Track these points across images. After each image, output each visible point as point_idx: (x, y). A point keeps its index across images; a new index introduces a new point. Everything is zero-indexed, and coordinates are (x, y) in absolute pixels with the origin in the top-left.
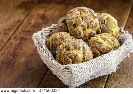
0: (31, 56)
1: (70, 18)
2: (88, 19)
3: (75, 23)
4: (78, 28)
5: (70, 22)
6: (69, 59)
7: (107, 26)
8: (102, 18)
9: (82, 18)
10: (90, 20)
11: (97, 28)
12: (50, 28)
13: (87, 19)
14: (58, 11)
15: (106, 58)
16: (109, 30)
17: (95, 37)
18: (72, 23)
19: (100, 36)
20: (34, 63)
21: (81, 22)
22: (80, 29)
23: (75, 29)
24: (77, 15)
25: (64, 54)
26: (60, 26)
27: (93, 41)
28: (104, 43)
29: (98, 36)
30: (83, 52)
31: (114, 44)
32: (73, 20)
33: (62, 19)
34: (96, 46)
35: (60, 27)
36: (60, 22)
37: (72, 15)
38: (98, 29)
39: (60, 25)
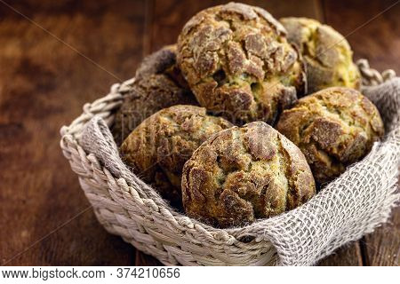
0: (49, 217)
1: (196, 48)
2: (262, 46)
3: (221, 66)
4: (234, 83)
5: (199, 65)
6: (243, 201)
7: (321, 63)
8: (295, 36)
9: (243, 43)
10: (271, 48)
11: (294, 74)
12: (108, 102)
13: (259, 47)
14: (70, 39)
15: (368, 176)
16: (331, 75)
17: (304, 107)
18: (212, 67)
19: (321, 101)
20: (71, 240)
21: (240, 57)
22: (242, 85)
23: (226, 89)
24: (222, 34)
25: (218, 185)
26: (155, 88)
27: (301, 124)
28: (342, 122)
29: (312, 102)
30: (284, 169)
31: (372, 122)
32: (212, 55)
33: (150, 62)
34: (316, 138)
35: (153, 91)
36: (150, 71)
37: (203, 37)
38: (296, 76)
39: (153, 84)
